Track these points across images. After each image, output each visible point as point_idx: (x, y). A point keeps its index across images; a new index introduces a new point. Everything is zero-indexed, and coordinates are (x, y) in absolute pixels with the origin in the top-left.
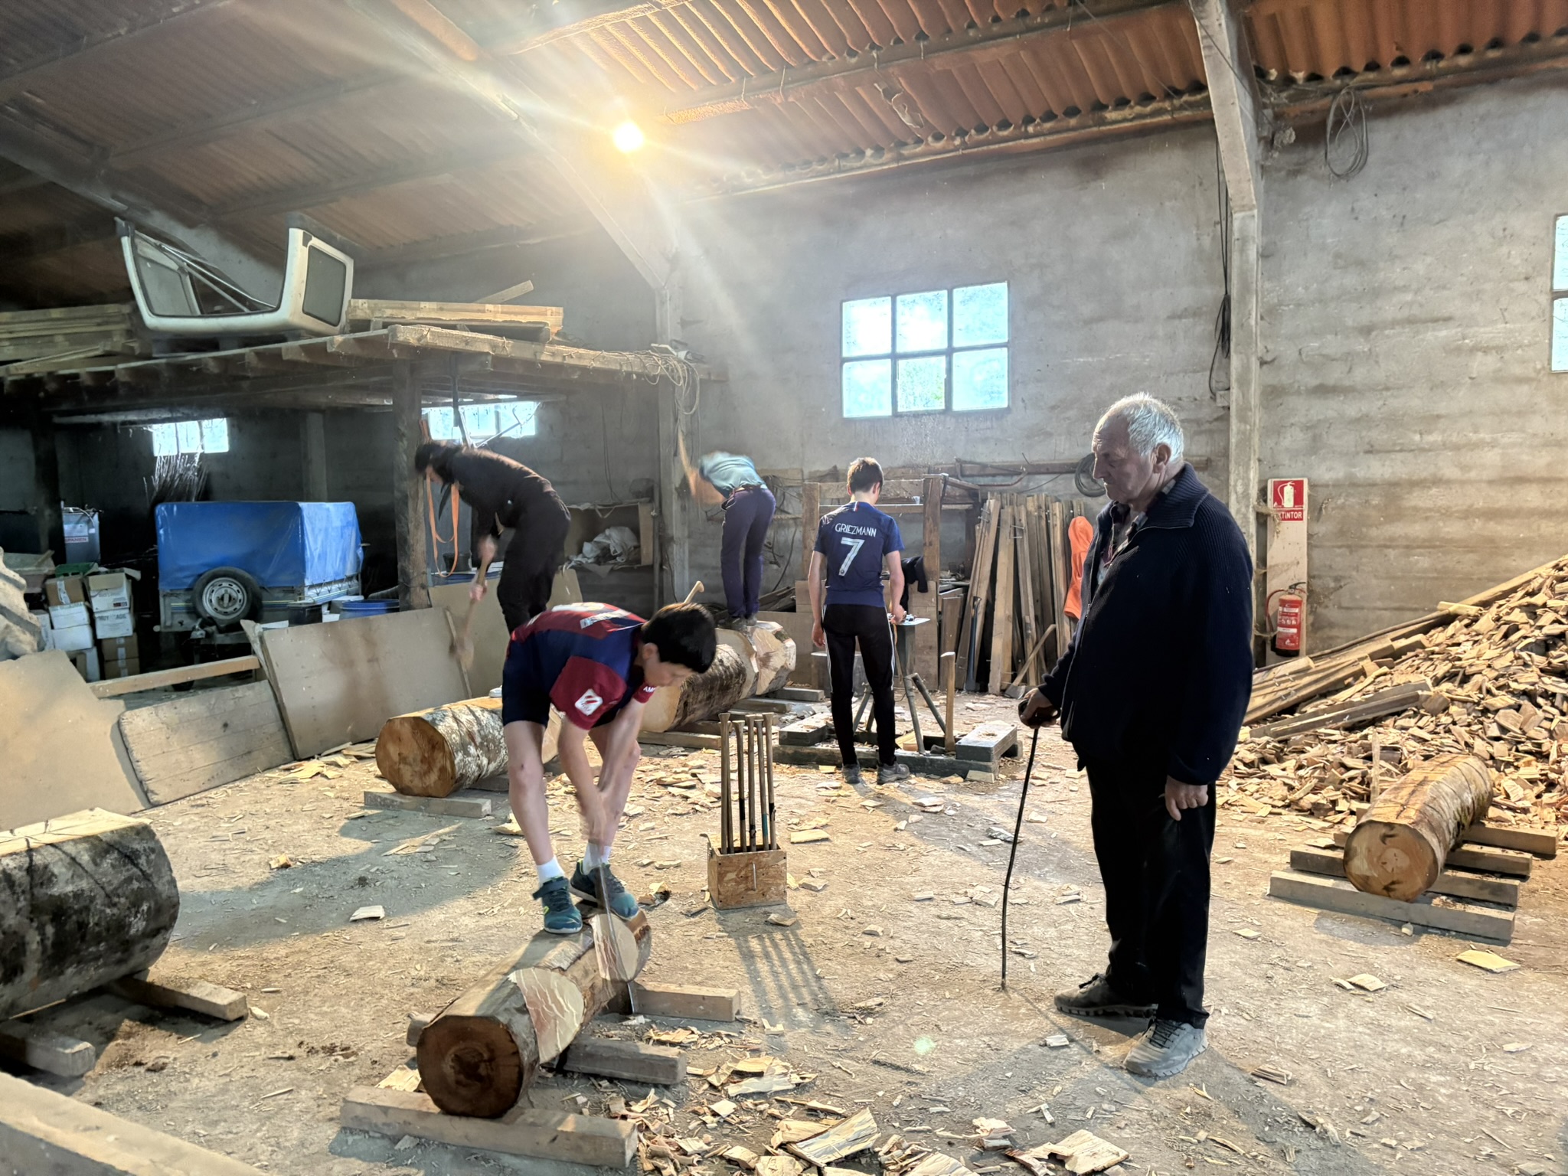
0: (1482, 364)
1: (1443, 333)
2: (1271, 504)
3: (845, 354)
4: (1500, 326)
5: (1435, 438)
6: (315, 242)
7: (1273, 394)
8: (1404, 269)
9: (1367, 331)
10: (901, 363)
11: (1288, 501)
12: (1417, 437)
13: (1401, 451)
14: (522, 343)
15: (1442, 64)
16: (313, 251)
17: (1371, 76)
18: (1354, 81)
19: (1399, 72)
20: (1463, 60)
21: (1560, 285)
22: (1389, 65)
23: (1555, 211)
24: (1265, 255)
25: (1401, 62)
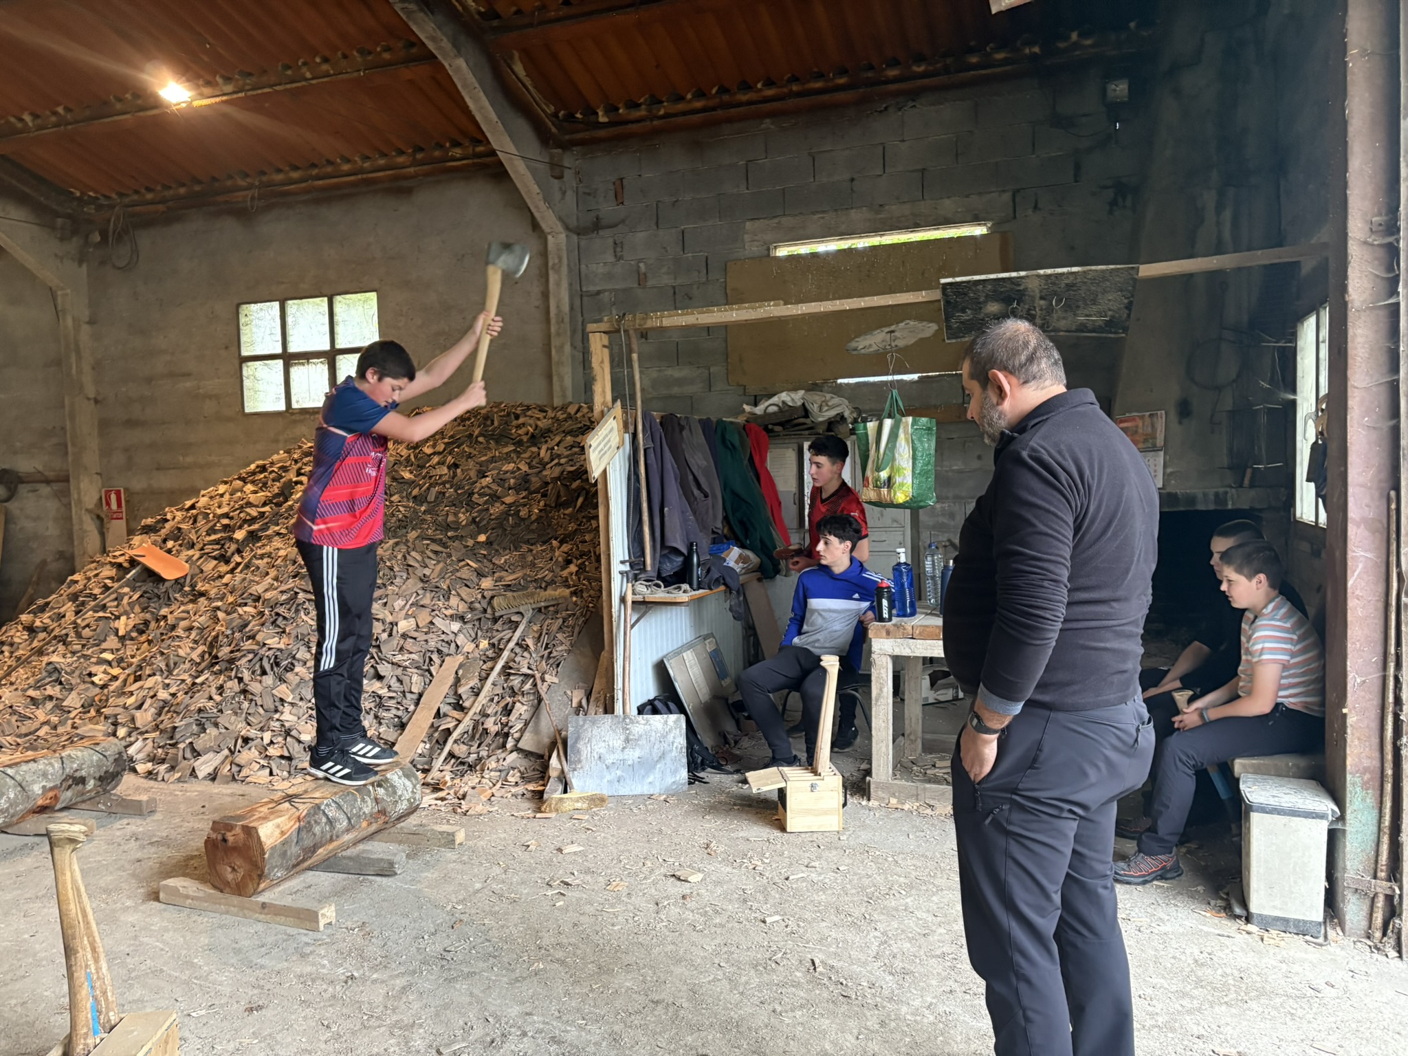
0: (209, 407)
1: (188, 384)
2: (105, 507)
4: (217, 380)
5: (189, 459)
8: (165, 337)
9: (149, 380)
11: (114, 506)
12: (181, 458)
13: (174, 468)
15: (171, 192)
17: (135, 197)
18: (126, 200)
19: (149, 196)
20: (182, 191)
21: (245, 352)
22: (143, 191)
23: (236, 301)
24: (91, 322)
25: (148, 189)
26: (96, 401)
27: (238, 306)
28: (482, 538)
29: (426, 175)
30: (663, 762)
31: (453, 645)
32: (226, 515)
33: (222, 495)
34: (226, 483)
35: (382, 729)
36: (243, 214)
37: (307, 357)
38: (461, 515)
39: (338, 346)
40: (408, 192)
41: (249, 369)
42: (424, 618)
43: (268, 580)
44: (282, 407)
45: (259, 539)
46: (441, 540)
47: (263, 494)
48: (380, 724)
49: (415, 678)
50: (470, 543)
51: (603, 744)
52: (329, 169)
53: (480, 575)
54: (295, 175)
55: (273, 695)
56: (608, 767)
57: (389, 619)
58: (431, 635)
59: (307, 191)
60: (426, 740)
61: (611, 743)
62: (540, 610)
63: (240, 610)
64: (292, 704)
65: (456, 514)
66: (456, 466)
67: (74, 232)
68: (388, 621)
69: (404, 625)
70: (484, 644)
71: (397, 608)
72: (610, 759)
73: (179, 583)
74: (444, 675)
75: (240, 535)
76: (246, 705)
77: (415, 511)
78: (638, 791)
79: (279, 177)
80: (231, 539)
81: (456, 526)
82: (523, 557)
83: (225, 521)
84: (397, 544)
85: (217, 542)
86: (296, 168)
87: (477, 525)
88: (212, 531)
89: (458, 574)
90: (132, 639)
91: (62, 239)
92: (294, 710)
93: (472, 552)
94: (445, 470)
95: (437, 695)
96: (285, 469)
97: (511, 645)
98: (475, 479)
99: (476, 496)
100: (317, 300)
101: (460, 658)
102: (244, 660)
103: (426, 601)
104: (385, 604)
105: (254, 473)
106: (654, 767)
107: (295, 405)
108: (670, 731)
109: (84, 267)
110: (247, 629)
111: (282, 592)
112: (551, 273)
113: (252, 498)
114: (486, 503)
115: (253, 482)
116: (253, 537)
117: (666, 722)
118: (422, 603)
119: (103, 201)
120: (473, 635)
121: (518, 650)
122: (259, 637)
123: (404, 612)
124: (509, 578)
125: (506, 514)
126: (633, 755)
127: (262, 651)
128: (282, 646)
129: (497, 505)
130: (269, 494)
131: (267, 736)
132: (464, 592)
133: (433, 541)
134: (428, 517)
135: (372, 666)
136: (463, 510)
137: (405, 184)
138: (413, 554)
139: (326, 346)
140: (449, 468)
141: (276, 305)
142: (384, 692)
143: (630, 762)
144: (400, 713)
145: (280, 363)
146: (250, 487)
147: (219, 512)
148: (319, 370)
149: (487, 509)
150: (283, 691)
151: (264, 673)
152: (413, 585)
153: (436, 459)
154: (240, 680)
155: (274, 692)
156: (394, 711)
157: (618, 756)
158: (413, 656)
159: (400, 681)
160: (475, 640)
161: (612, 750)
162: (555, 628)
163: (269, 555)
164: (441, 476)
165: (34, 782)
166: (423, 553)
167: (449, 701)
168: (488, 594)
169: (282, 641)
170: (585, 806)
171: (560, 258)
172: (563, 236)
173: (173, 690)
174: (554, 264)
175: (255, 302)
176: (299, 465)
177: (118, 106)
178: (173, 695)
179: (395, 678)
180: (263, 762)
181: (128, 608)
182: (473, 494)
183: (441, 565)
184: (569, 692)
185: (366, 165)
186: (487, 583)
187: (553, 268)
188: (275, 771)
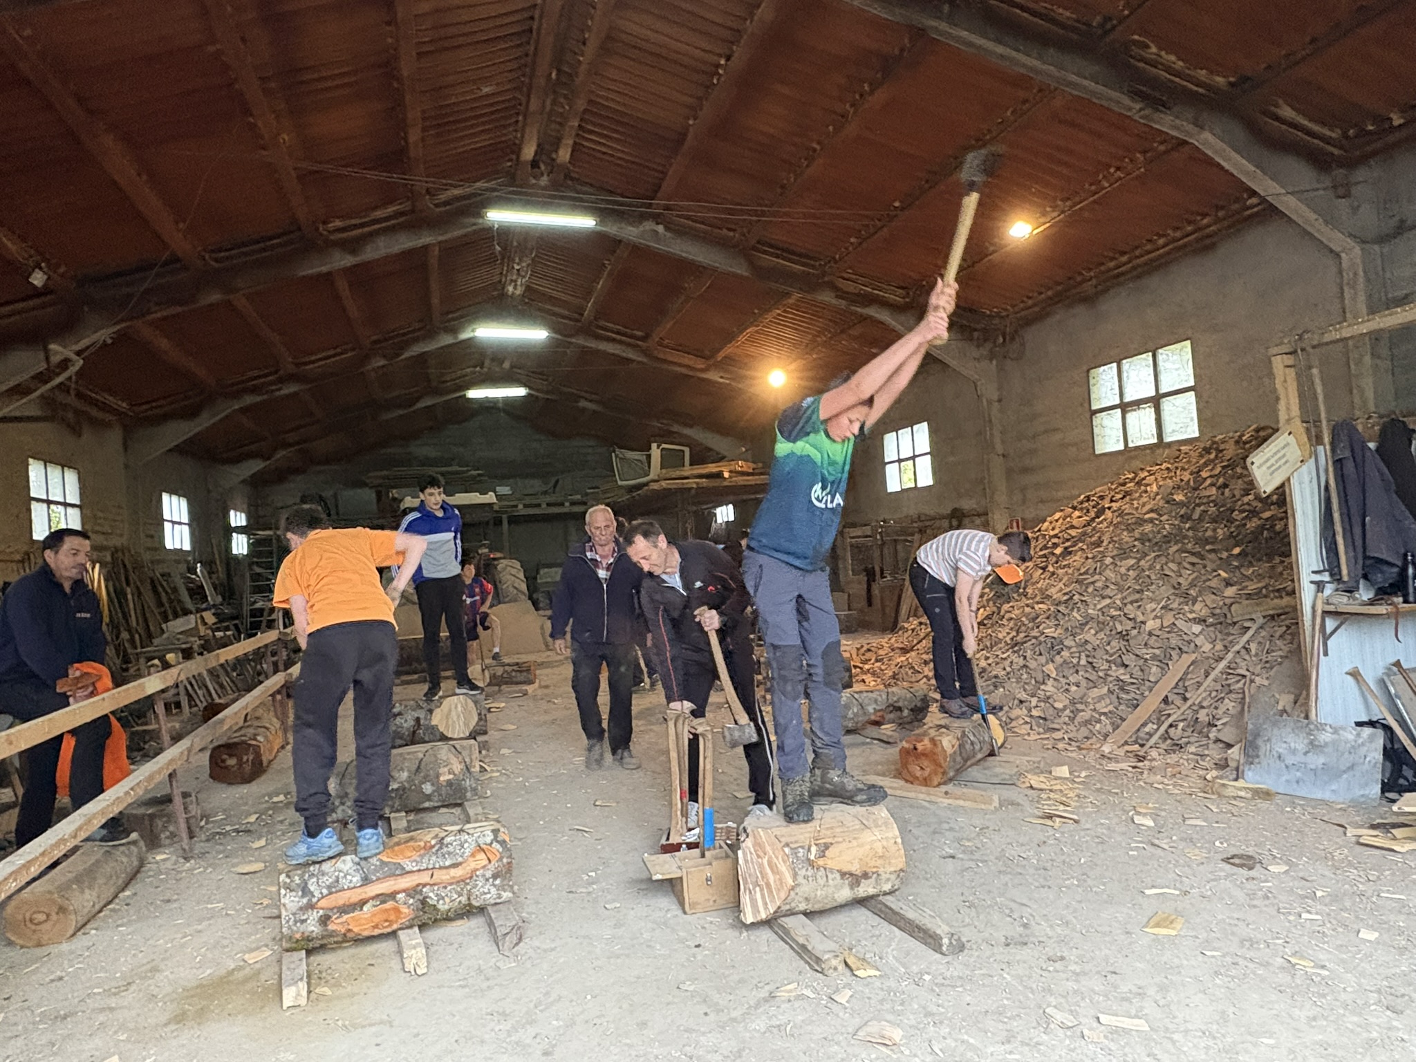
0: (1072, 453)
1: (1058, 437)
3: (887, 460)
4: (1075, 431)
6: (664, 446)
7: (1009, 472)
8: (1042, 403)
9: (1034, 437)
10: (903, 464)
14: (713, 480)
15: (1043, 296)
16: (663, 449)
17: (1022, 305)
18: (1016, 309)
19: (1030, 302)
20: (1050, 293)
21: (1094, 407)
22: (1025, 299)
23: (1085, 368)
24: (1000, 401)
25: (1029, 298)
26: (1004, 456)
27: (1088, 371)
28: (1237, 551)
29: (1229, 227)
30: (1351, 773)
31: (1192, 645)
32: (1056, 536)
33: (1057, 521)
34: (1062, 511)
35: (1122, 707)
36: (1088, 300)
37: (1138, 403)
38: (1219, 530)
39: (1163, 390)
40: (1212, 247)
41: (1097, 420)
42: (1169, 619)
43: (1061, 585)
44: (1121, 447)
45: (1070, 553)
46: (1199, 552)
47: (1085, 518)
48: (1120, 704)
49: (1154, 669)
50: (1225, 555)
51: (1284, 745)
52: (1149, 247)
53: (1228, 584)
54: (1124, 259)
55: (1043, 671)
56: (1287, 767)
57: (1141, 618)
58: (1173, 635)
59: (1134, 268)
60: (1155, 721)
61: (1292, 745)
62: (1272, 617)
63: (1037, 607)
64: (1055, 679)
65: (1214, 530)
66: (1225, 486)
67: (985, 340)
68: (1138, 620)
69: (1151, 625)
70: (1219, 647)
71: (1149, 611)
72: (1290, 760)
73: (1017, 585)
74: (1179, 666)
75: (1058, 551)
76: (1025, 676)
77: (1180, 529)
78: (1319, 796)
79: (1112, 264)
80: (1053, 554)
81: (1214, 540)
82: (1273, 567)
83: (1055, 540)
84: (1159, 556)
85: (1044, 556)
86: (1123, 253)
87: (1234, 539)
88: (1045, 547)
89: (1208, 583)
90: (985, 625)
91: (978, 346)
92: (1056, 684)
93: (1225, 564)
94: (1214, 491)
95: (1166, 687)
96: (1102, 498)
97: (1237, 648)
98: (1237, 497)
99: (1236, 512)
100: (1144, 356)
101: (1193, 656)
102: (1030, 643)
103: (1175, 605)
104: (1139, 607)
105: (1082, 503)
106: (1340, 776)
107: (1131, 445)
108: (1363, 744)
109: (994, 362)
110: (1038, 620)
111: (1065, 594)
112: (1346, 289)
113: (1075, 522)
114: (1243, 519)
115: (1081, 509)
116: (1067, 552)
117: (1358, 735)
118: (1171, 606)
119: (1004, 314)
120: (1213, 636)
121: (1243, 652)
122: (1041, 628)
123: (1154, 613)
124: (1252, 586)
125: (1263, 527)
126: (1317, 760)
127: (1042, 639)
128: (1055, 635)
129: (1255, 519)
130: (1088, 518)
131: (1034, 701)
132: (1210, 599)
133: (1193, 554)
134: (1190, 533)
135: (1120, 656)
136: (1222, 526)
137: (1208, 241)
138: (1170, 565)
139: (1153, 394)
140: (1219, 488)
141: (1115, 365)
142: (1126, 678)
143: (1313, 767)
144: (1137, 697)
145: (1119, 411)
146: (1077, 513)
147: (1052, 533)
148: (1148, 413)
149: (1245, 525)
150: (1050, 668)
151: (1041, 654)
152: (1166, 591)
153: (1209, 481)
154: (1025, 658)
155: (1044, 669)
156: (1133, 695)
157: (1300, 758)
158: (1157, 652)
159: (1142, 670)
160: (1213, 642)
161: (1294, 752)
162: (1277, 635)
163: (1068, 566)
164: (1209, 496)
165: (869, 705)
166: (1179, 564)
167: (1176, 691)
168: (1228, 601)
169: (1058, 631)
170: (1249, 795)
171: (1355, 274)
172: (1357, 250)
173: (990, 661)
174: (1349, 280)
175: (1100, 366)
176: (1113, 493)
177: (991, 249)
178: (990, 665)
179: (1138, 668)
180: (1028, 719)
181: (985, 603)
182: (1234, 511)
183: (1195, 574)
184: (1277, 696)
185: (1178, 234)
186: (1230, 591)
187: (1348, 284)
188: (1035, 727)
